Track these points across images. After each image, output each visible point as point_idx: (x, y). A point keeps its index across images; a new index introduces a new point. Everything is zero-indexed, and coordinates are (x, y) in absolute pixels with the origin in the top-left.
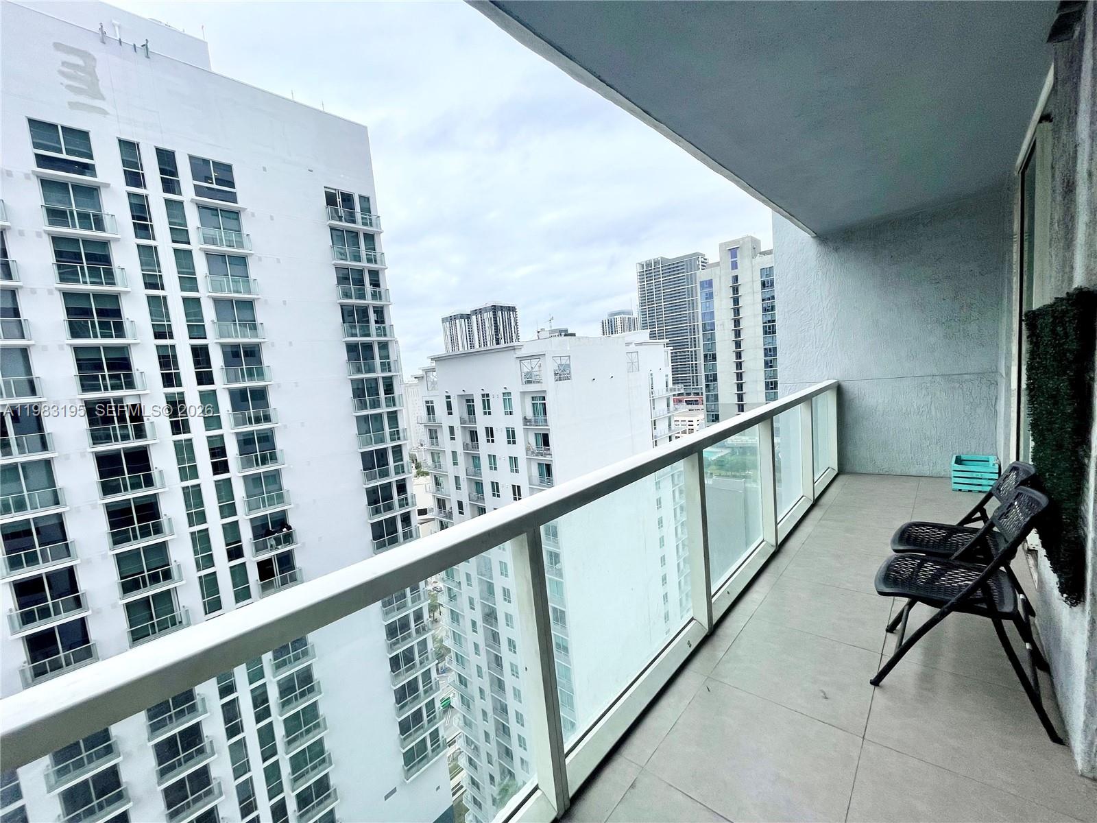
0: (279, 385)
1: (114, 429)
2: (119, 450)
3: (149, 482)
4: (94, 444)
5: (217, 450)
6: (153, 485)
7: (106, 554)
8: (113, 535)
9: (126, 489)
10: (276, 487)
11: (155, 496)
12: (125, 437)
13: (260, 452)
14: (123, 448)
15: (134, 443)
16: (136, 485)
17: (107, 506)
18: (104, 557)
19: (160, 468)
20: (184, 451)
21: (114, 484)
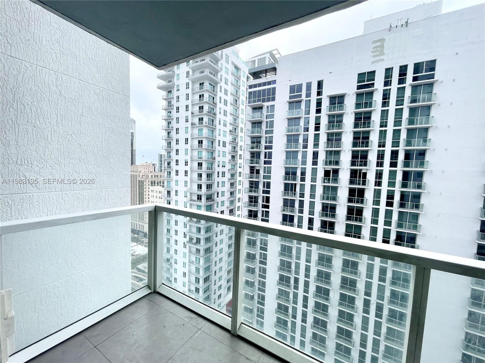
0: (432, 171)
1: (356, 180)
2: (356, 188)
3: (362, 202)
4: (350, 184)
5: (390, 196)
6: (363, 204)
7: (344, 222)
8: (347, 217)
9: (355, 202)
10: (415, 221)
11: (363, 207)
12: (359, 184)
13: (410, 202)
14: (358, 188)
15: (361, 187)
16: (358, 202)
17: (348, 206)
18: (343, 222)
19: (367, 198)
20: (377, 193)
21: (352, 199)
